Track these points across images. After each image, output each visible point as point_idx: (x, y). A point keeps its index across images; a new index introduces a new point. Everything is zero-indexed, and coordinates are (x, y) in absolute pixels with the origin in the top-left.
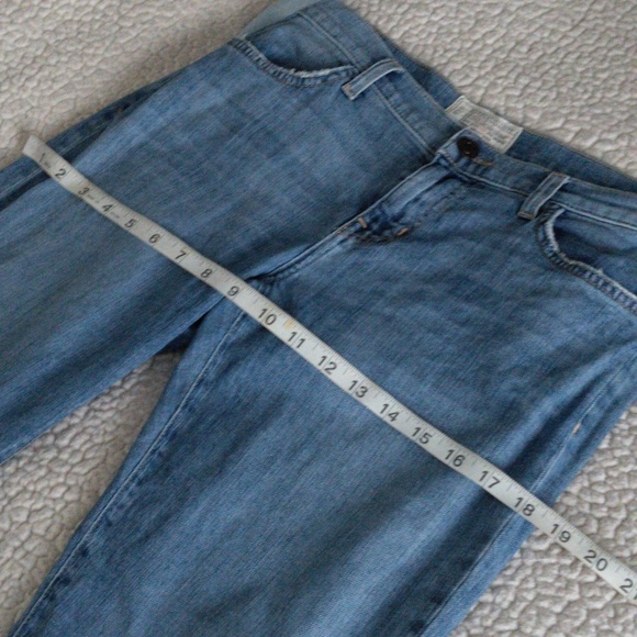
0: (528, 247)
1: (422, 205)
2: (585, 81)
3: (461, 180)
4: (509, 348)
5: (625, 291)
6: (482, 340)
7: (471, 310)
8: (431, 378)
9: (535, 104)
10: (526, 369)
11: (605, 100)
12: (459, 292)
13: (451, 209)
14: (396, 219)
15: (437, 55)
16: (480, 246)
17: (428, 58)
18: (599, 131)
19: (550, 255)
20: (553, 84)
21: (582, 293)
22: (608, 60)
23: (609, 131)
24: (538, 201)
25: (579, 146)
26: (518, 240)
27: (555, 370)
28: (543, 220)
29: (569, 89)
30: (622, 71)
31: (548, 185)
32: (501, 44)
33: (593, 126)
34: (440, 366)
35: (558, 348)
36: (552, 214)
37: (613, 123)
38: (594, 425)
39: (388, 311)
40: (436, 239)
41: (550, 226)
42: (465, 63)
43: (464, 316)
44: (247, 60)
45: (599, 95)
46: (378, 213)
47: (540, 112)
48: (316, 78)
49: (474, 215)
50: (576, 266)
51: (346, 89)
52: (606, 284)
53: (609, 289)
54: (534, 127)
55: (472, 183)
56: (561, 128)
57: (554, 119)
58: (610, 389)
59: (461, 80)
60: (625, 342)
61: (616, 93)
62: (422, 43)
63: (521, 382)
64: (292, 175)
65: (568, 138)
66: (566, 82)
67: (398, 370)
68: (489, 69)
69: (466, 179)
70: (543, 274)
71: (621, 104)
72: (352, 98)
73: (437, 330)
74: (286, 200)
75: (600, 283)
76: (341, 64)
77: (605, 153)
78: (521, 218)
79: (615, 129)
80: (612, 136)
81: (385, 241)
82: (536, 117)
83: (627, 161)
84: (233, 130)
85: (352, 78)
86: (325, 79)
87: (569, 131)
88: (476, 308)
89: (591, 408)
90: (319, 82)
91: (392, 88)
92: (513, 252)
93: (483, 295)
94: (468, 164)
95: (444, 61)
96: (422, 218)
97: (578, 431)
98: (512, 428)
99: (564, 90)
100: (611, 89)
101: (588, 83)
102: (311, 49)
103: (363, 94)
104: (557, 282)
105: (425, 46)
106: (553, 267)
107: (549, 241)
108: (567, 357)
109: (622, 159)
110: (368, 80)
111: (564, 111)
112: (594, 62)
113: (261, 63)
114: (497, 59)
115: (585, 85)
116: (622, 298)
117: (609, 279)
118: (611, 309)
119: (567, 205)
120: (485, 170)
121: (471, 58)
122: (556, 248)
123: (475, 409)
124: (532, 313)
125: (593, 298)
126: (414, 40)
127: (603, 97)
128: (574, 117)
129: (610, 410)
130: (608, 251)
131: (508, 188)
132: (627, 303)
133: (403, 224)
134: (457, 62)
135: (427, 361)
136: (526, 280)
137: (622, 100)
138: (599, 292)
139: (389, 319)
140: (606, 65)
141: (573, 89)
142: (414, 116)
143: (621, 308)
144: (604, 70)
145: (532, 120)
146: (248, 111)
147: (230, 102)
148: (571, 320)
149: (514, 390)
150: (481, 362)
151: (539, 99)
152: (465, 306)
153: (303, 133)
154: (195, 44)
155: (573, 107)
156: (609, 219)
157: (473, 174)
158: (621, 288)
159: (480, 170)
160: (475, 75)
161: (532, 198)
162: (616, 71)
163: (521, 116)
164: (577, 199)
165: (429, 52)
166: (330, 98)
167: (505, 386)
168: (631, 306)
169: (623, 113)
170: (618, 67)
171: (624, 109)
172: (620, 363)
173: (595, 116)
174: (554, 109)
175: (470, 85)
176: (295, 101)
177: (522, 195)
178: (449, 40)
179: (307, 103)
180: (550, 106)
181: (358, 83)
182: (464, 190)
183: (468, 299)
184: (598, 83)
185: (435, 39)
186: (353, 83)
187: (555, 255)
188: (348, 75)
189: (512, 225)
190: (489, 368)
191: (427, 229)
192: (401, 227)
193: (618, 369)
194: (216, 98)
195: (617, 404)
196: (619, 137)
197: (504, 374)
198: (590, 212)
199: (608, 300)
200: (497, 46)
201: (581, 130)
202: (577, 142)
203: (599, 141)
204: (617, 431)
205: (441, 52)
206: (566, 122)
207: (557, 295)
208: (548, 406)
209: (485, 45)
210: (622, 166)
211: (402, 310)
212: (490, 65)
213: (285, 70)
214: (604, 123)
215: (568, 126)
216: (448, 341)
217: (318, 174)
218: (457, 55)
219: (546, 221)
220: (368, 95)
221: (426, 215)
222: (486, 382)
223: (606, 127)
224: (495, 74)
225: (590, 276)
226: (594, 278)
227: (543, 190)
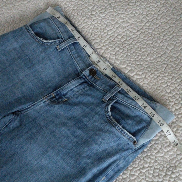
0: (102, 113)
1: (73, 92)
2: (137, 51)
3: (88, 84)
4: (87, 149)
5: (128, 133)
6: (80, 144)
7: (79, 132)
8: (61, 155)
9: (118, 58)
10: (91, 156)
11: (142, 59)
12: (77, 125)
13: (82, 94)
14: (64, 95)
15: (91, 36)
16: (88, 109)
17: (89, 37)
18: (137, 71)
19: (108, 117)
20: (126, 51)
21: (114, 133)
22: (146, 45)
23: (140, 71)
24: (109, 96)
25: (129, 75)
26: (99, 110)
27: (100, 158)
28: (109, 103)
29: (131, 54)
30: (150, 49)
31: (114, 90)
32: (113, 34)
33: (135, 68)
34: (65, 151)
35: (103, 150)
36: (113, 101)
37: (142, 68)
38: (110, 177)
39: (54, 128)
40: (75, 104)
41: (110, 106)
42: (100, 40)
43: (77, 134)
44: (28, 33)
45: (140, 57)
46: (59, 92)
47: (120, 61)
48: (48, 43)
49: (88, 98)
50: (114, 123)
51: (58, 47)
52: (122, 131)
53: (123, 132)
54: (117, 66)
55: (91, 85)
56: (125, 68)
57: (123, 65)
58: (117, 166)
59: (97, 46)
60: (125, 150)
61: (146, 57)
62: (88, 31)
63: (89, 161)
64: (34, 76)
65: (126, 72)
66: (130, 51)
67: (52, 151)
68: (107, 43)
69: (90, 83)
70: (103, 124)
71: (146, 61)
72: (59, 51)
73: (67, 138)
74: (30, 85)
75: (120, 130)
76: (58, 38)
77: (136, 79)
78: (103, 101)
79: (142, 70)
80: (140, 73)
81: (59, 103)
82: (118, 63)
83: (143, 82)
85: (60, 44)
86: (51, 43)
87: (127, 69)
88: (81, 132)
89: (110, 172)
90: (49, 44)
91: (73, 48)
92: (97, 114)
93: (84, 127)
94: (92, 78)
95: (93, 39)
96: (72, 96)
97: (104, 179)
98: (82, 177)
99: (129, 54)
100: (144, 55)
101: (138, 52)
102: (50, 32)
103: (63, 49)
104: (107, 127)
105: (89, 32)
106: (108, 121)
107: (108, 111)
108: (105, 154)
109: (142, 82)
110: (65, 45)
111: (127, 62)
112: (141, 45)
113: (32, 35)
114: (110, 40)
115: (136, 53)
116: (127, 136)
117: (123, 129)
118: (123, 139)
119: (119, 98)
120: (97, 81)
121: (102, 38)
122: (110, 115)
123: (72, 168)
124: (97, 137)
125: (117, 135)
126: (85, 30)
127: (141, 58)
128: (130, 65)
129: (116, 172)
130: (128, 117)
131: (102, 89)
132: (128, 137)
133: (66, 97)
134: (97, 39)
135: (62, 149)
136: (98, 124)
137: (147, 60)
138: (119, 133)
139: (53, 132)
140: (145, 46)
141: (132, 54)
142: (78, 59)
143: (126, 139)
144: (144, 48)
145: (117, 63)
146: (25, 51)
147: (20, 47)
148: (109, 142)
149: (85, 163)
150: (78, 152)
151: (120, 57)
152: (78, 130)
153: (41, 61)
154: (17, 22)
155: (131, 60)
156: (131, 105)
157: (93, 82)
158: (127, 132)
159: (95, 81)
160: (102, 45)
161: (107, 95)
162: (147, 49)
163: (113, 62)
164: (122, 96)
165: (90, 34)
166: (52, 50)
167: (83, 162)
168: (129, 138)
169: (146, 65)
170: (149, 47)
171: (147, 63)
172: (123, 157)
173: (137, 65)
174: (124, 61)
175: (100, 48)
176: (41, 49)
177: (105, 92)
178: (96, 31)
179: (44, 51)
180: (123, 59)
181: (62, 46)
182: (88, 88)
183: (79, 128)
184: (141, 53)
185: (92, 30)
186: (60, 46)
187: (110, 117)
188: (59, 42)
189: (99, 103)
190: (80, 154)
191: (73, 100)
192: (65, 98)
193: (122, 158)
194: (16, 45)
195: (119, 170)
196: (143, 73)
197: (84, 158)
198: (125, 102)
199: (122, 136)
200: (111, 35)
201: (131, 70)
202: (129, 74)
203: (136, 74)
204: (118, 179)
205: (93, 35)
206: (127, 66)
207: (106, 132)
208: (95, 170)
209: (108, 34)
210: (141, 84)
211: (58, 129)
212: (108, 42)
213: (39, 38)
214: (139, 68)
215: (127, 68)
216: (70, 142)
217: (43, 76)
218: (98, 37)
219: (109, 104)
220: (65, 50)
221: (74, 95)
222: (78, 159)
223: (139, 70)
224: (108, 45)
225: (117, 127)
227: (112, 92)
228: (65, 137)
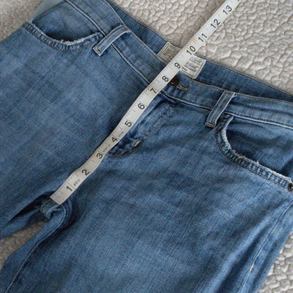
0: (213, 148)
1: (146, 125)
2: (242, 23)
3: (170, 103)
4: (206, 221)
5: (275, 173)
6: (189, 216)
7: (181, 195)
8: (161, 245)
9: (212, 43)
10: (217, 234)
11: (255, 35)
12: (174, 183)
13: (164, 125)
15: (151, 16)
16: (183, 150)
17: (146, 18)
18: (253, 57)
19: (226, 152)
20: (223, 27)
21: (247, 178)
22: (255, 7)
23: (259, 56)
24: (217, 114)
25: (241, 68)
26: (206, 144)
27: (235, 232)
28: (220, 128)
29: (233, 29)
30: (265, 13)
31: (222, 102)
32: (189, 3)
33: (249, 54)
34: (165, 235)
35: (236, 216)
36: (226, 122)
37: (261, 50)
38: (262, 262)
39: (132, 201)
40: (158, 147)
41: (224, 132)
42: (168, 19)
43: (177, 200)
44: (34, 37)
45: (251, 32)
47: (216, 47)
48: (76, 45)
49: (178, 128)
50: (242, 160)
51: (96, 49)
52: (262, 171)
53: (264, 173)
54: (213, 58)
55: (176, 104)
56: (230, 57)
57: (225, 52)
58: (270, 238)
59: (167, 31)
60: (277, 206)
61: (262, 29)
62: (142, 8)
63: (216, 243)
64: (67, 112)
65: (234, 64)
66: (230, 25)
67: (140, 241)
68: (183, 21)
69: (173, 101)
70: (222, 167)
71: (265, 36)
72: (100, 55)
73: (162, 211)
74: (64, 129)
75: (258, 171)
76: (92, 33)
77: (257, 72)
78: (207, 127)
79: (262, 54)
80: (261, 60)
81: (127, 153)
82: (214, 51)
83: (271, 75)
84: (30, 85)
85: (99, 42)
86: (82, 45)
87: (235, 59)
88: (185, 194)
89: (261, 253)
90: (78, 47)
91: (124, 44)
92: (204, 152)
93: (187, 184)
94: (173, 91)
95: (156, 19)
96: (148, 133)
97: (253, 269)
98: (212, 276)
99: (230, 31)
100: (258, 26)
101: (244, 24)
102: (73, 24)
103: (106, 51)
104: (232, 171)
105: (144, 10)
106: (229, 161)
107: (224, 143)
108: (242, 222)
109: (268, 74)
110: (108, 42)
111: (231, 46)
112: (247, 9)
113: (43, 38)
114: (188, 14)
115: (242, 25)
116: (273, 178)
117: (264, 167)
118: (267, 186)
119: (235, 114)
120: (184, 94)
121: (171, 15)
122: (229, 147)
123: (189, 264)
124: (218, 195)
125: (254, 181)
126: (137, 7)
127: (254, 33)
128: (237, 49)
129: (272, 250)
130: (263, 143)
131: (198, 106)
132: (277, 181)
133: (136, 139)
134: (162, 19)
135: (158, 233)
136: (212, 171)
137: (265, 33)
138: (258, 176)
139: (132, 206)
140: (254, 10)
141: (235, 30)
142: (138, 62)
143: (273, 184)
144: (253, 14)
145: (211, 53)
146: (37, 71)
147: (26, 65)
148: (243, 197)
149: (211, 249)
150: (190, 231)
151: (214, 39)
152: (177, 193)
153: (72, 82)
154: (6, 24)
155: (236, 41)
156: (261, 119)
157: (177, 97)
158: (272, 171)
159: (181, 94)
160: (175, 27)
161: (212, 113)
162: (260, 14)
163: (204, 51)
164: (240, 108)
165: (146, 14)
166: (86, 57)
167: (206, 247)
168: (279, 182)
169: (266, 42)
170: (262, 11)
171: (268, 39)
172: (275, 219)
173: (250, 47)
174: (225, 44)
175: (173, 33)
176: (65, 61)
177: (207, 110)
178: (157, 5)
179: (72, 62)
180: (222, 43)
181: (103, 44)
182: (172, 110)
183: (179, 188)
184: (250, 23)
185: (150, 5)
186: (99, 45)
187: (229, 151)
188: (96, 39)
189: (201, 132)
190: (195, 235)
191: (151, 140)
192: (135, 141)
193: (275, 222)
194: (17, 64)
195: (276, 246)
196: (265, 59)
197: (204, 239)
198: (250, 117)
199: (264, 180)
200: (187, 5)
201: (242, 58)
202: (240, 66)
203: (253, 63)
204: (277, 262)
205: (154, 13)
206: (232, 52)
207: (232, 181)
208: (233, 257)
209: (180, 5)
210: (268, 79)
211: (140, 199)
212: (184, 18)
213: (58, 41)
214: (255, 51)
215: (233, 56)
216: (169, 217)
217: (84, 108)
218: (163, 14)
219: (222, 128)
220: (110, 51)
221: (150, 131)
222: (194, 245)
223: (257, 54)
224: (186, 24)
225: (252, 167)
226: (254, 167)
227: (219, 106)
228: (158, 211)
